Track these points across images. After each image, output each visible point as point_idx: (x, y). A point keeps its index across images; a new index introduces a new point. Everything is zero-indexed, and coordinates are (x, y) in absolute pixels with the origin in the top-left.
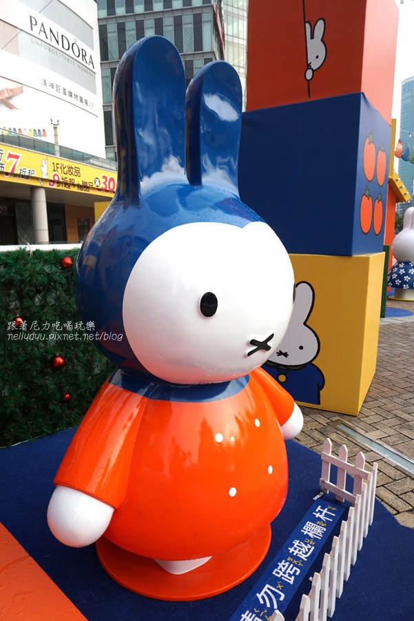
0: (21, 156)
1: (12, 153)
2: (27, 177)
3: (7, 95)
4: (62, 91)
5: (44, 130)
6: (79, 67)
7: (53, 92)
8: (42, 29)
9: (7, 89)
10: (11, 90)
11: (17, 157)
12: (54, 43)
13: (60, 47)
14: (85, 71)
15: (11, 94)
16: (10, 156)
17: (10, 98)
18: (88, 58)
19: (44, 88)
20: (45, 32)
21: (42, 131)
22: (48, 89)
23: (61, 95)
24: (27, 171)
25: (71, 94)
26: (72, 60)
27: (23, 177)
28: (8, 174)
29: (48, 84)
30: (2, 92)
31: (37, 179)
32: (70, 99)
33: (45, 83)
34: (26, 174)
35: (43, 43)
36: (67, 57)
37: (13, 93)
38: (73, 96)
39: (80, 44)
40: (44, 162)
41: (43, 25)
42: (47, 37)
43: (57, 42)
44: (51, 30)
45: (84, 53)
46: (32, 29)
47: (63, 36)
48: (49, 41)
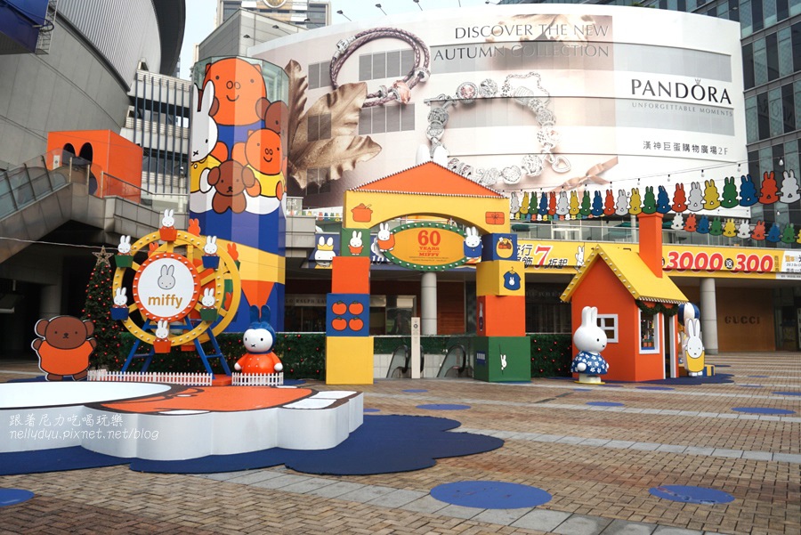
0: (552, 247)
1: (541, 246)
2: (560, 267)
3: (598, 171)
4: (672, 148)
6: (702, 111)
7: (661, 152)
8: (648, 88)
9: (598, 165)
10: (603, 165)
11: (547, 249)
12: (664, 96)
13: (673, 98)
14: (714, 112)
15: (603, 169)
16: (540, 249)
17: (602, 173)
18: (719, 96)
19: (648, 152)
20: (651, 89)
22: (653, 151)
23: (672, 152)
24: (558, 261)
25: (687, 148)
26: (691, 107)
27: (556, 267)
28: (537, 266)
29: (652, 145)
30: (593, 169)
31: (573, 267)
32: (686, 154)
33: (648, 145)
34: (557, 264)
35: (648, 103)
36: (683, 106)
37: (605, 167)
38: (691, 148)
39: (706, 83)
40: (580, 249)
41: (648, 83)
42: (654, 94)
43: (669, 94)
44: (660, 84)
45: (712, 91)
46: (634, 93)
47: (677, 84)
48: (657, 97)
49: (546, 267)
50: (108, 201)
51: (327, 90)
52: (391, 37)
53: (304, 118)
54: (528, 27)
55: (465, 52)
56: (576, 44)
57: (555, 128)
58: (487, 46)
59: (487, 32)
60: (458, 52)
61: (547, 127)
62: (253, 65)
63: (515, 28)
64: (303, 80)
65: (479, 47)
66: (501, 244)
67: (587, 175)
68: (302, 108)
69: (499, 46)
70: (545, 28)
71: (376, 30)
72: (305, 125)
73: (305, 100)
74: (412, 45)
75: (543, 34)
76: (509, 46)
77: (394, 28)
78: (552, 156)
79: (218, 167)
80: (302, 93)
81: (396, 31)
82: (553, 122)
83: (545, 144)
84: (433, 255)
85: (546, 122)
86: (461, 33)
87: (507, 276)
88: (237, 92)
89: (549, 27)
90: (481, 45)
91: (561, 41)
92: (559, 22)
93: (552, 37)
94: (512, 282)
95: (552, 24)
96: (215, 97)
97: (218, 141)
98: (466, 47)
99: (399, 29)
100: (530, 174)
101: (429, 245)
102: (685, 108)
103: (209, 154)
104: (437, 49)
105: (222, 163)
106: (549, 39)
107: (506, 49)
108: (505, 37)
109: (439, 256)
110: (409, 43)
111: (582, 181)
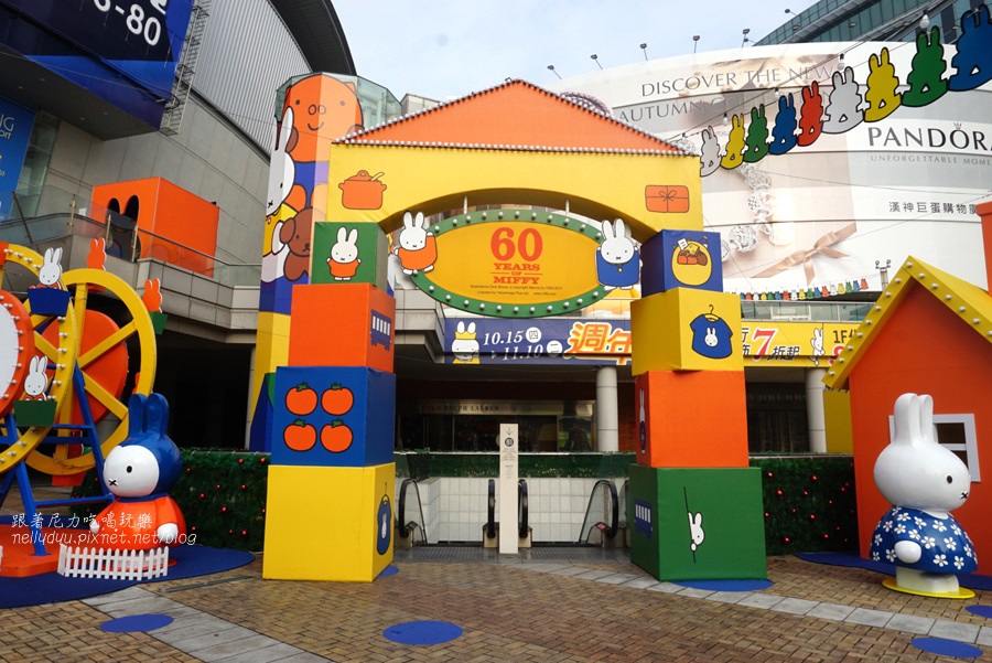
0: (776, 330)
1: (761, 330)
2: (789, 358)
3: (830, 242)
4: (929, 209)
5: (864, 280)
6: (967, 161)
7: (914, 214)
8: (891, 136)
9: (829, 234)
10: (836, 234)
11: (770, 333)
12: (914, 146)
13: (926, 147)
14: (983, 163)
15: (836, 239)
16: (759, 333)
17: (837, 243)
18: (987, 142)
19: (895, 215)
20: (895, 138)
21: (859, 283)
22: (902, 214)
23: (930, 215)
24: (786, 349)
25: (949, 208)
26: (952, 157)
27: (783, 357)
28: (756, 357)
29: (901, 206)
30: (824, 239)
31: (808, 357)
32: (948, 216)
33: (895, 207)
34: (785, 353)
35: (892, 155)
36: (939, 156)
37: (840, 237)
38: (955, 209)
39: (969, 128)
40: (817, 333)
41: (891, 130)
42: (899, 144)
43: (920, 143)
44: (907, 132)
45: (979, 137)
46: (872, 144)
47: (930, 130)
48: (904, 148)
49: (770, 357)
50: (142, 265)
54: (731, 76)
55: (654, 111)
56: (793, 90)
57: (770, 192)
58: (682, 102)
59: (680, 85)
60: (646, 112)
61: (760, 191)
62: (345, 83)
63: (715, 78)
65: (671, 103)
66: (684, 253)
67: (816, 246)
69: (695, 100)
70: (752, 75)
75: (750, 82)
76: (708, 100)
77: (570, 92)
78: (768, 225)
79: (293, 219)
82: (767, 185)
83: (759, 212)
84: (525, 280)
85: (758, 186)
86: (648, 89)
87: (700, 325)
88: (322, 118)
89: (757, 74)
90: (674, 102)
91: (773, 88)
92: (769, 67)
93: (761, 85)
94: (711, 339)
95: (761, 70)
96: (293, 127)
97: (294, 184)
98: (655, 105)
99: (576, 93)
100: (741, 249)
101: (517, 259)
102: (943, 160)
103: (283, 202)
104: (622, 110)
105: (298, 213)
106: (758, 87)
107: (705, 103)
108: (702, 89)
109: (541, 283)
111: (809, 255)
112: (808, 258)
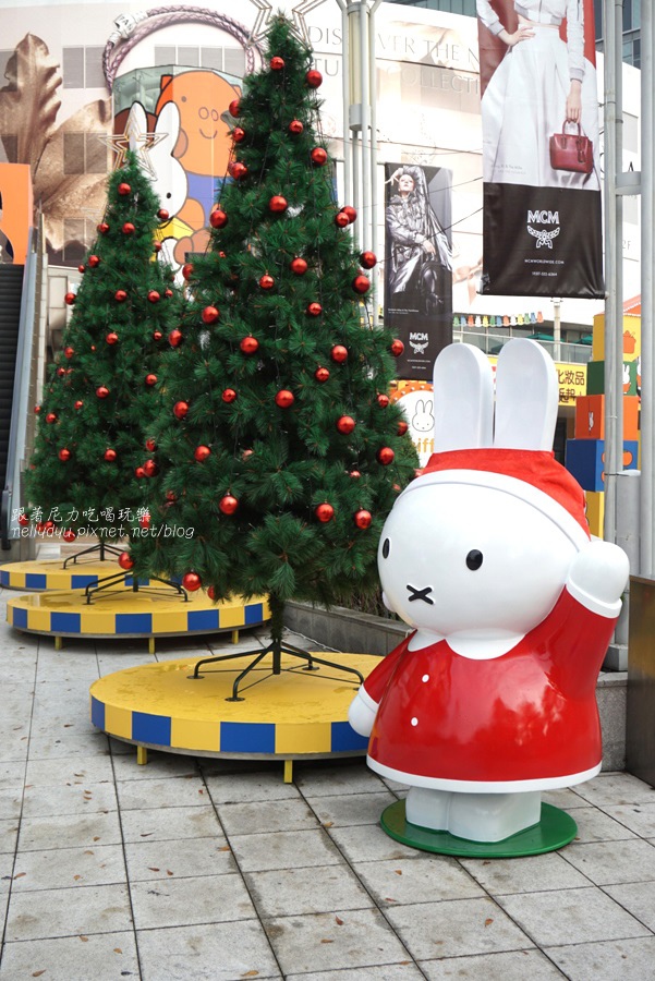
5: (540, 313)
51: (100, 93)
52: (206, 23)
53: (56, 135)
54: (409, 42)
56: (470, 75)
62: (232, 86)
64: (52, 71)
68: (51, 118)
70: (432, 45)
71: (182, 9)
72: (57, 147)
73: (58, 106)
74: (242, 42)
75: (429, 56)
77: (212, 11)
79: (190, 238)
80: (52, 93)
81: (215, 15)
89: (436, 46)
91: (451, 69)
92: (449, 40)
93: (440, 62)
95: (440, 42)
96: (181, 130)
97: (188, 197)
103: (175, 216)
105: (195, 232)
106: (436, 63)
110: (237, 37)
111: (473, 272)
112: (472, 275)
